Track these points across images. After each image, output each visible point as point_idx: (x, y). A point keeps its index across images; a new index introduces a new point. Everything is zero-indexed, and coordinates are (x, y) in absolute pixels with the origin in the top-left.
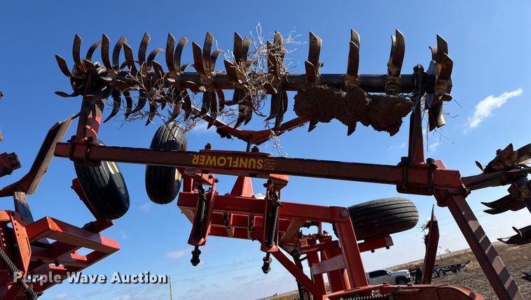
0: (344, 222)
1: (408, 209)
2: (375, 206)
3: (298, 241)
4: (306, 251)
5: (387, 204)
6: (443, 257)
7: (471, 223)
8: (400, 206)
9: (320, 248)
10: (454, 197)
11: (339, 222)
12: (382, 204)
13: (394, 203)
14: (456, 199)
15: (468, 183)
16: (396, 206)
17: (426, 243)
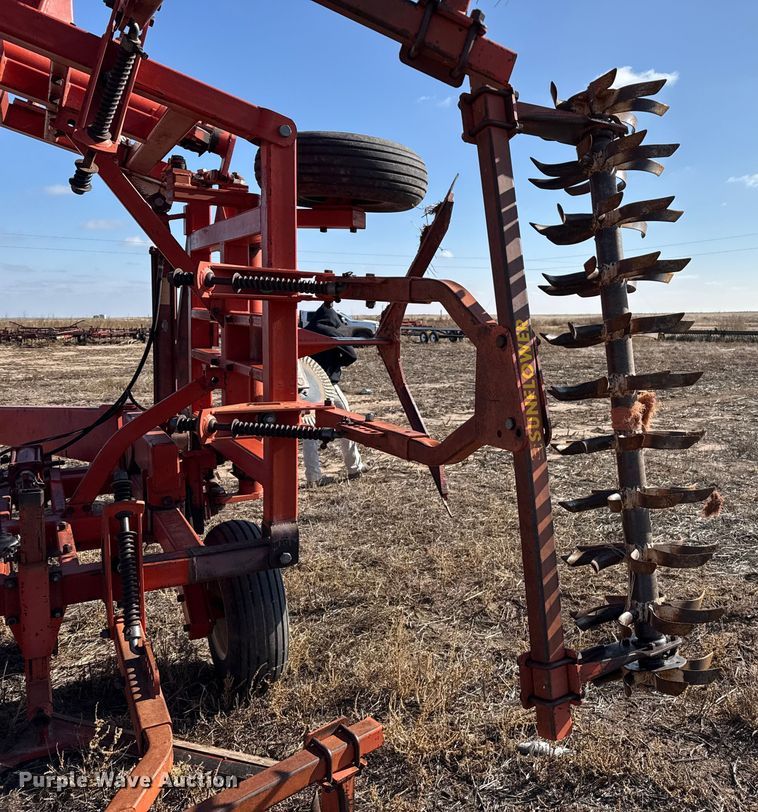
0: (281, 147)
1: (412, 171)
2: (353, 143)
3: (171, 171)
4: (186, 195)
5: (377, 147)
6: (444, 318)
7: (502, 180)
8: (399, 159)
9: (217, 199)
10: (493, 129)
11: (270, 143)
12: (368, 146)
13: (391, 150)
14: (496, 134)
15: (524, 114)
16: (393, 157)
17: (422, 239)
